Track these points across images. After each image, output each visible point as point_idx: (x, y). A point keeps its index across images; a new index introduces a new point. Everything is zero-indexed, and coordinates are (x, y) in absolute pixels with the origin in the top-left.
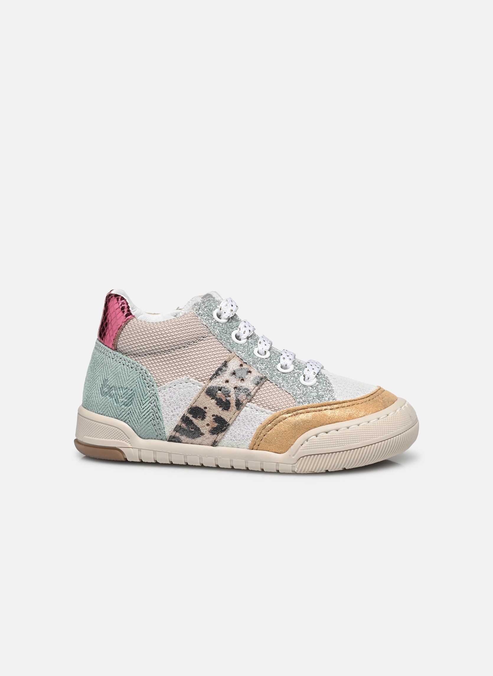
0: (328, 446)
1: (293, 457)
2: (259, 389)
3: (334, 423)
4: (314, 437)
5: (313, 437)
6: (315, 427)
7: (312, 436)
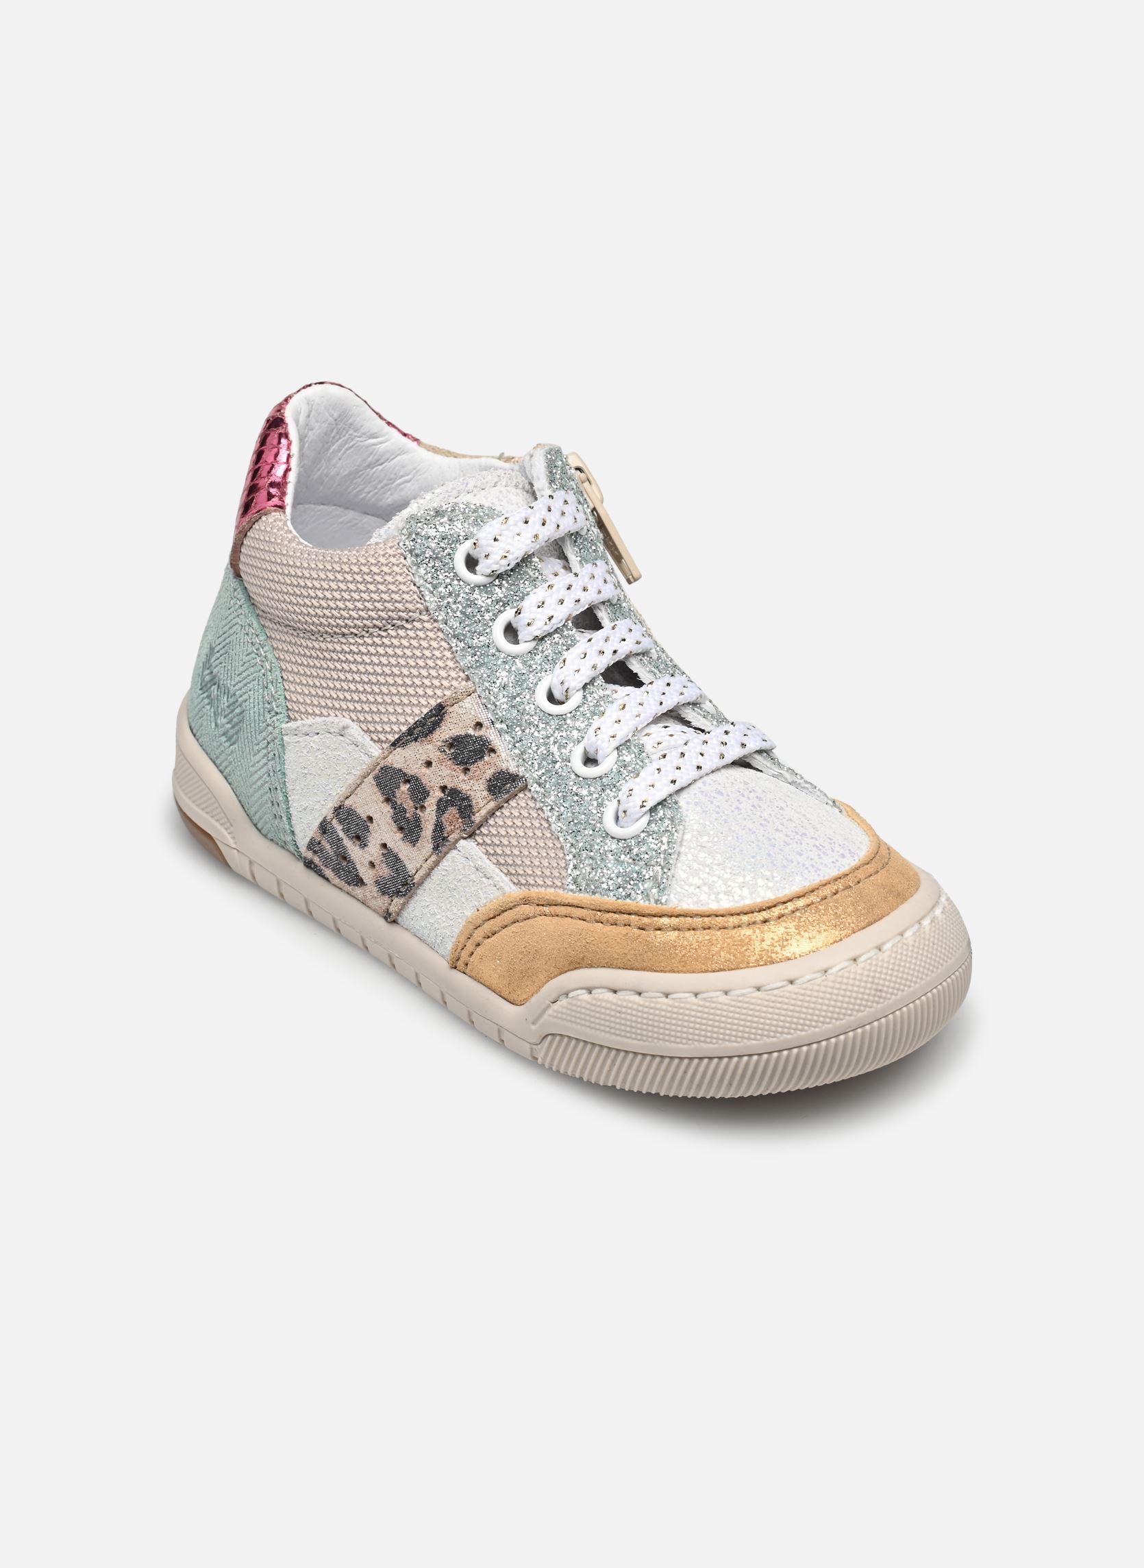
0: (608, 1029)
1: (534, 1027)
2: (500, 808)
3: (636, 970)
4: (584, 991)
5: (579, 992)
6: (591, 966)
7: (577, 989)
